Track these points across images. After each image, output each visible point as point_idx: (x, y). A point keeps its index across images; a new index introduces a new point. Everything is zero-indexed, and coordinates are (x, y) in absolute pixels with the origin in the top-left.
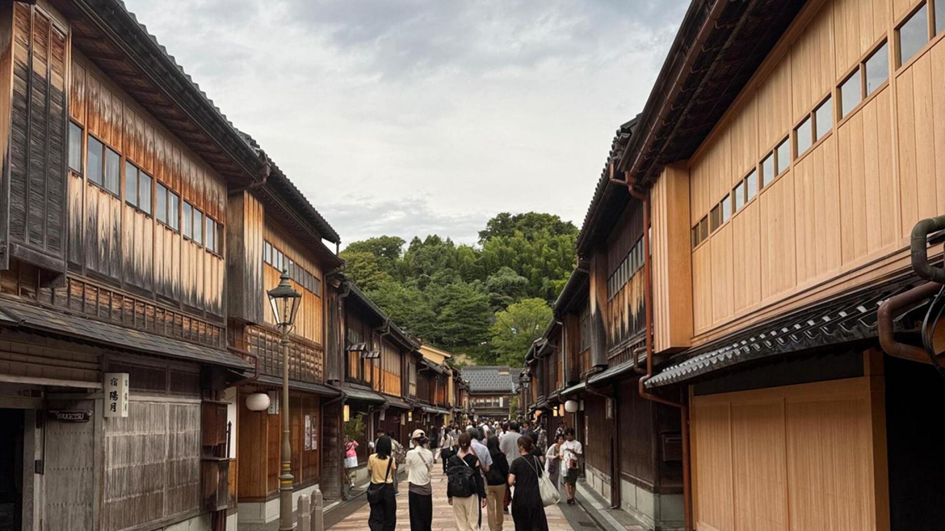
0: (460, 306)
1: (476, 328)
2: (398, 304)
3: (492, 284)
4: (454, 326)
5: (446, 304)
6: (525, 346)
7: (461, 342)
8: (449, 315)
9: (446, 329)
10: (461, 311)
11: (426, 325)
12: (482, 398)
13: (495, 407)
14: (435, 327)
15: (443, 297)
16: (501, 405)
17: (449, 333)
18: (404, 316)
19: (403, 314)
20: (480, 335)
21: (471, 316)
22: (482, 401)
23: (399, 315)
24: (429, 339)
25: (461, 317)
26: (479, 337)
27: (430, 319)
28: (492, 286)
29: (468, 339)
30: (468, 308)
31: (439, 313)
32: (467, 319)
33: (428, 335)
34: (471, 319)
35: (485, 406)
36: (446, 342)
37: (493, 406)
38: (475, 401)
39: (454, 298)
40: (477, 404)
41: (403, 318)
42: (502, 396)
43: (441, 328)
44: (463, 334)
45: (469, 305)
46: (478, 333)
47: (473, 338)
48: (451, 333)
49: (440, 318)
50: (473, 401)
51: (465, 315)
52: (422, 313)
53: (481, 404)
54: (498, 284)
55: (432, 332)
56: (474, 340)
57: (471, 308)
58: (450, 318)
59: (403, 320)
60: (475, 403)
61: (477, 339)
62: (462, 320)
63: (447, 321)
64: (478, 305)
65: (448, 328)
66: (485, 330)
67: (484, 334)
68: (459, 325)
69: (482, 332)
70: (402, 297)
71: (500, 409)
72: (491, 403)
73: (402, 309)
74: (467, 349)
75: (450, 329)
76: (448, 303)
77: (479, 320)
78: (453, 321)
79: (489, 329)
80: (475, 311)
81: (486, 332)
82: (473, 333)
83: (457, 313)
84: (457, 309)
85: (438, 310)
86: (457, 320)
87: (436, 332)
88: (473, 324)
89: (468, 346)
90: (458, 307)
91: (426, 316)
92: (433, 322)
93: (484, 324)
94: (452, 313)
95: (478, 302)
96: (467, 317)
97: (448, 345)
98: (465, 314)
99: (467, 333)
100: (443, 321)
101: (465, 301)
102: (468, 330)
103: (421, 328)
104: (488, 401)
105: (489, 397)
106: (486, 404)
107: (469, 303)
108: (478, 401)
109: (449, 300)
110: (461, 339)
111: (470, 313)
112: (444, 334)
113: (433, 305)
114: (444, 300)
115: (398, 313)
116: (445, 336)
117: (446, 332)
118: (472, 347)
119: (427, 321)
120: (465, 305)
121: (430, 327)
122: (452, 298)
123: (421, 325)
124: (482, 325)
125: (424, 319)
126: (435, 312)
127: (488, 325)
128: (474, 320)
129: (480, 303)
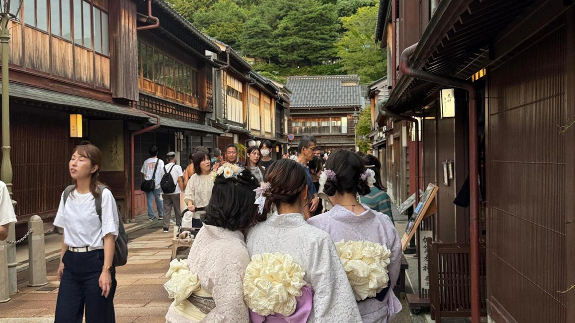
0: (300, 17)
1: (318, 43)
2: (230, 20)
3: (342, 8)
4: (291, 41)
5: (284, 16)
6: (380, 58)
7: (302, 61)
8: (286, 28)
9: (282, 45)
10: (301, 23)
11: (260, 41)
12: (314, 120)
13: (334, 133)
14: (270, 44)
15: (281, 10)
16: (344, 131)
17: (286, 50)
18: (237, 34)
19: (236, 32)
20: (324, 52)
21: (313, 29)
22: (314, 124)
23: (230, 33)
24: (263, 58)
25: (300, 31)
26: (323, 54)
27: (264, 34)
28: (342, 10)
29: (310, 57)
30: (310, 19)
31: (275, 28)
32: (308, 32)
33: (261, 53)
34: (312, 32)
35: (320, 132)
36: (283, 61)
37: (331, 132)
38: (304, 124)
39: (293, 8)
40: (306, 129)
41: (234, 36)
42: (345, 115)
43: (277, 44)
44: (302, 51)
45: (310, 15)
46: (321, 49)
47: (315, 55)
48: (289, 50)
49: (277, 32)
50: (300, 124)
51: (306, 28)
52: (254, 27)
53: (314, 128)
54: (348, 7)
55: (266, 49)
56: (317, 58)
57: (312, 18)
58: (288, 31)
59: (235, 38)
60: (303, 128)
61: (320, 57)
62: (301, 33)
63: (284, 35)
64: (322, 15)
65: (285, 43)
66: (330, 46)
67: (330, 50)
68: (299, 40)
69: (326, 48)
70: (237, 15)
71: (343, 136)
72: (328, 127)
73: (235, 26)
74: (308, 69)
75: (288, 45)
76: (286, 15)
77: (323, 34)
78: (291, 35)
79: (335, 44)
80: (318, 21)
81: (331, 47)
82: (316, 50)
83: (295, 26)
84: (296, 20)
85: (274, 24)
86: (296, 33)
87: (271, 49)
88: (315, 39)
89: (310, 66)
90: (297, 18)
91: (259, 30)
92: (268, 37)
93: (328, 38)
94: (289, 25)
95: (321, 10)
96: (308, 30)
97: (285, 65)
98: (306, 26)
99: (309, 49)
100: (279, 35)
101: (306, 10)
102: (309, 46)
103: (253, 45)
104: (324, 124)
105: (325, 117)
106: (321, 129)
107: (311, 12)
108: (308, 124)
109: (287, 12)
110: (301, 57)
111: (312, 24)
112: (279, 51)
113: (269, 19)
114: (282, 13)
115: (230, 30)
116: (281, 54)
117: (283, 50)
118: (315, 67)
119: (260, 36)
120: (305, 16)
121: (264, 44)
122: (290, 8)
123: (253, 41)
124: (326, 40)
125: (257, 33)
126: (272, 27)
127: (334, 40)
128: (317, 34)
129: (324, 12)
